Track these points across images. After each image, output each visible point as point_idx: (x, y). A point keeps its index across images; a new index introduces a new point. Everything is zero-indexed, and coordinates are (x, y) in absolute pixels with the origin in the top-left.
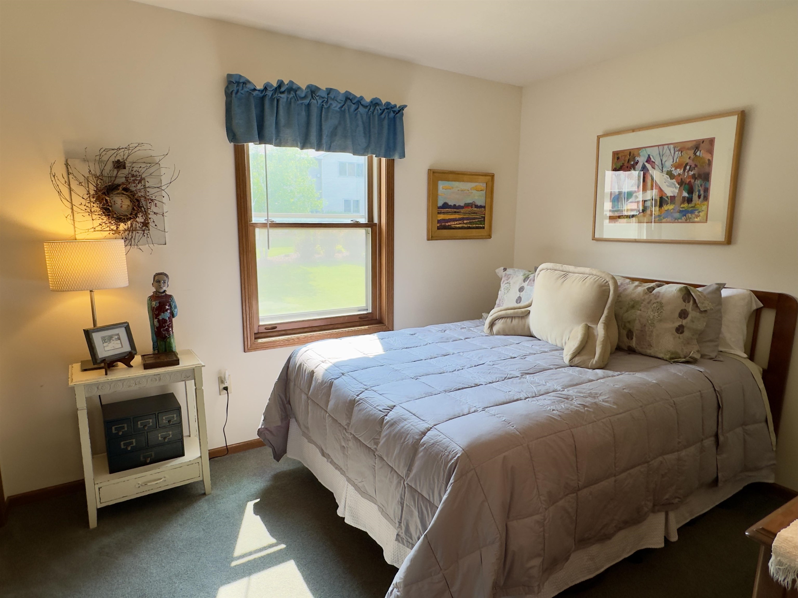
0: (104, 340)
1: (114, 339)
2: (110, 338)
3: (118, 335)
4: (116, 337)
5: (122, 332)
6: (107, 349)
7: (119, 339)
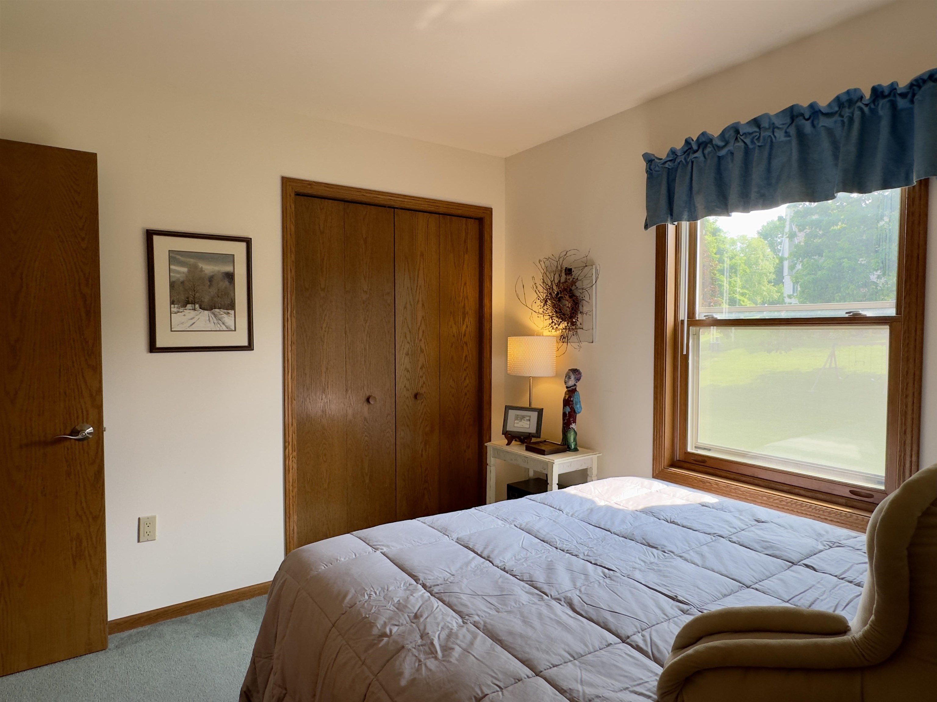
0: (517, 417)
1: (525, 419)
2: (523, 417)
3: (530, 417)
4: (528, 418)
5: (535, 415)
6: (516, 425)
7: (529, 420)
